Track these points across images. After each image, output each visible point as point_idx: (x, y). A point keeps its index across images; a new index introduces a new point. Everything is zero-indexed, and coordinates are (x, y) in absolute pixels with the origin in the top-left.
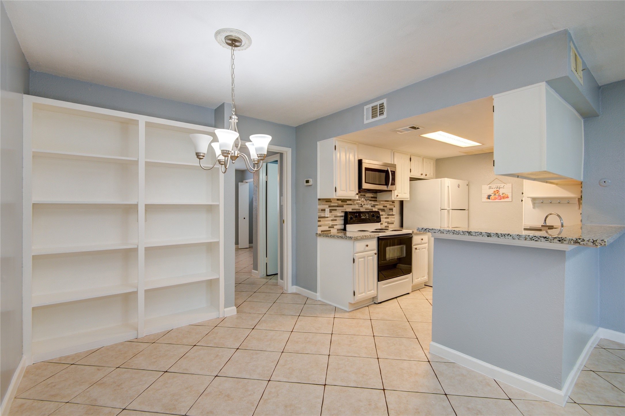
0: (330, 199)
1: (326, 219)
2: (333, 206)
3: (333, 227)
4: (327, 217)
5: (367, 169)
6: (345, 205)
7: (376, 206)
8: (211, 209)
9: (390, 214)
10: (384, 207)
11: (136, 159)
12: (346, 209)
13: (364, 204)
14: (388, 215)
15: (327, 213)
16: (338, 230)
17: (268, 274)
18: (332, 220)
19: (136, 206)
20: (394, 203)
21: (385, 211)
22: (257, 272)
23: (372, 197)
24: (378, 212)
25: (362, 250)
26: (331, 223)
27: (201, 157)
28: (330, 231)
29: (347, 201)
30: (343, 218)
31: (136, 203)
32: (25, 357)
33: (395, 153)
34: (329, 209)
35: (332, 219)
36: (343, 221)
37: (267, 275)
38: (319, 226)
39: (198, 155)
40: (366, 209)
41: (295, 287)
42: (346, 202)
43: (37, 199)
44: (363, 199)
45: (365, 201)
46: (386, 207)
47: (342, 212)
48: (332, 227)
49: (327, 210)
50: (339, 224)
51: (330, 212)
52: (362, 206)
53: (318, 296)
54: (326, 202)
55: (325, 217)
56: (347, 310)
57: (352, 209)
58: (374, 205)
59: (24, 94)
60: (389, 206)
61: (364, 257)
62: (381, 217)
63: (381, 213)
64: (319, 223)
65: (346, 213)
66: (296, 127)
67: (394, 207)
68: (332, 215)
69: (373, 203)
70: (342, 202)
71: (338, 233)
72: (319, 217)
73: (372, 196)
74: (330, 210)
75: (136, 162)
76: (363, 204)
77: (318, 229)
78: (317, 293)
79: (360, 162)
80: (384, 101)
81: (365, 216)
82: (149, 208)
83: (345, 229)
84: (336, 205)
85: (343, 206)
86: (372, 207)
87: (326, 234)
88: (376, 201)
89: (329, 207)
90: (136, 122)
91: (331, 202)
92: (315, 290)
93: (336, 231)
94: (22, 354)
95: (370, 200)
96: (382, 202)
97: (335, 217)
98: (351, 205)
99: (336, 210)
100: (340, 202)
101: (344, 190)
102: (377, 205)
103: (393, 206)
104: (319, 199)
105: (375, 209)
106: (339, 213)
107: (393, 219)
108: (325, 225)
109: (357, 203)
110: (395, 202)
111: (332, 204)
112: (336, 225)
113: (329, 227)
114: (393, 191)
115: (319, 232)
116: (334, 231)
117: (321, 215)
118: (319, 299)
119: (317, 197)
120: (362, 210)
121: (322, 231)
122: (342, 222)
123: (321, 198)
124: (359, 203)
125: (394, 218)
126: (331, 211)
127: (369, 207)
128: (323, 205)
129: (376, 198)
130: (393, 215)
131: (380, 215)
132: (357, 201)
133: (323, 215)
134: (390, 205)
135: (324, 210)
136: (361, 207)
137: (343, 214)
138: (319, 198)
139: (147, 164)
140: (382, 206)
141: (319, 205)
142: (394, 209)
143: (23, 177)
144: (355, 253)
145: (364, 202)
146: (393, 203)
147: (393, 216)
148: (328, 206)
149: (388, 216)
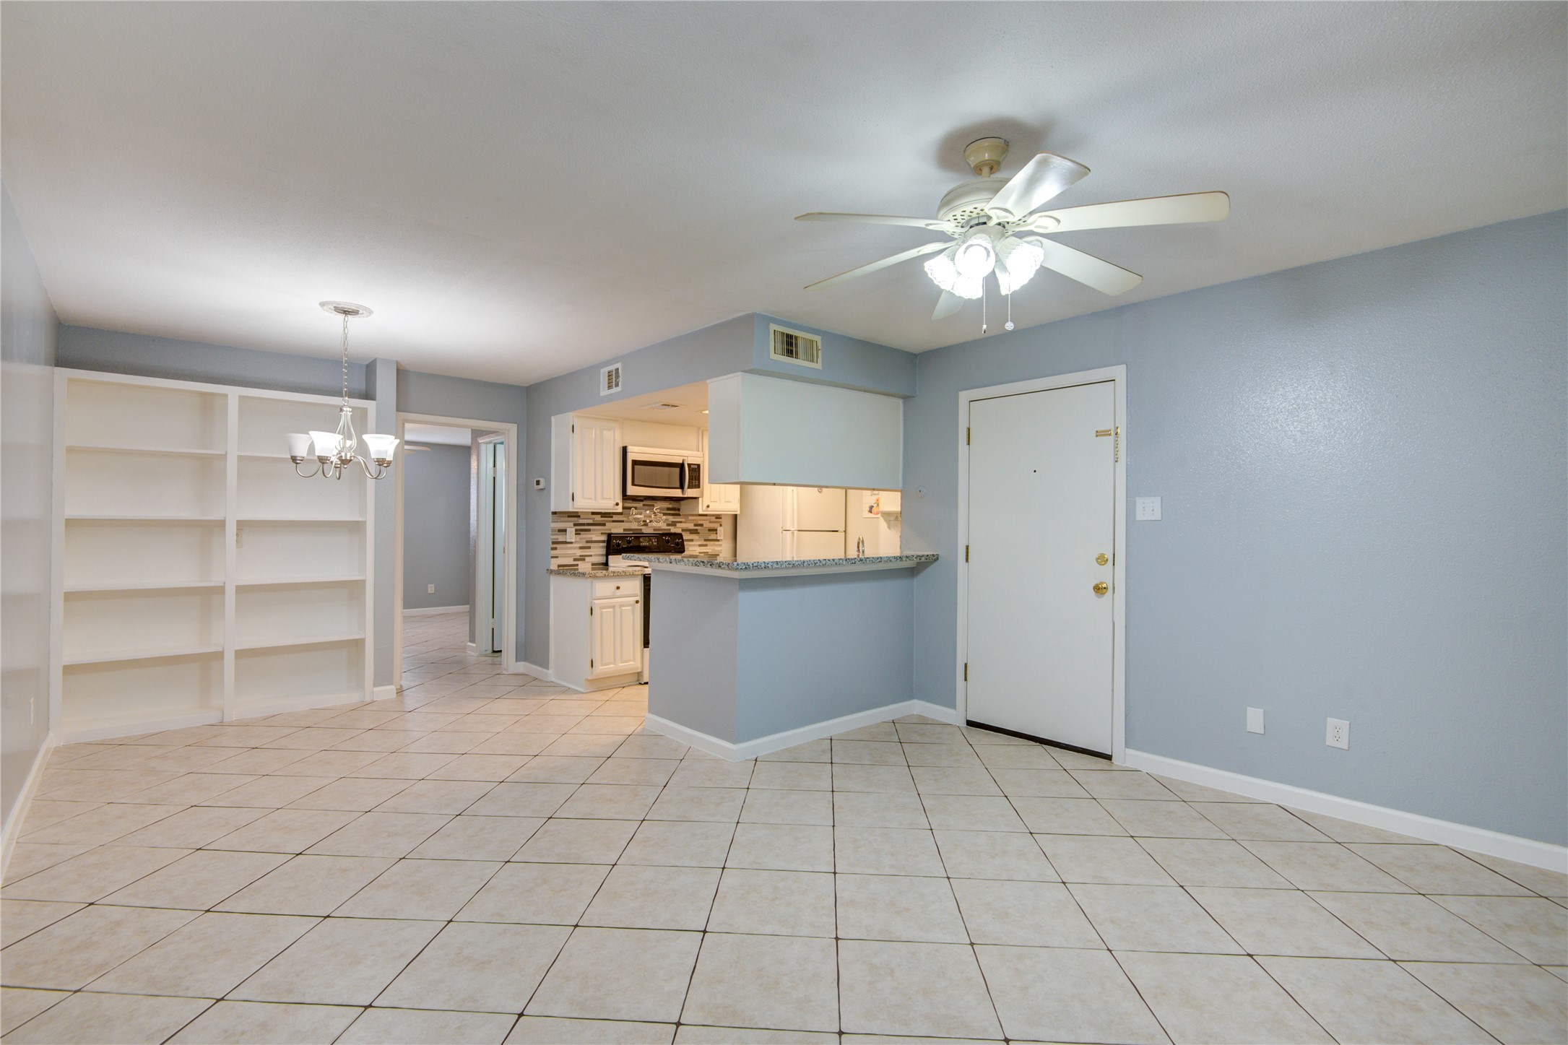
0: (577, 512)
1: (569, 545)
2: (583, 524)
3: (584, 560)
4: (571, 543)
5: (635, 463)
6: (609, 521)
7: (678, 525)
8: (355, 528)
9: (710, 538)
10: (695, 525)
11: (224, 453)
12: (610, 530)
13: (651, 521)
14: (705, 540)
15: (571, 535)
16: (593, 564)
17: (495, 649)
18: (581, 548)
19: (221, 524)
20: (721, 518)
21: (699, 533)
22: (474, 645)
23: (668, 509)
24: (680, 536)
25: (609, 594)
26: (579, 553)
27: (298, 462)
28: (577, 565)
29: (614, 516)
30: (605, 544)
31: (223, 519)
32: (51, 734)
33: (705, 432)
34: (573, 530)
35: (581, 545)
36: (605, 549)
37: (494, 652)
38: (552, 557)
39: (294, 459)
40: (654, 530)
41: (522, 663)
42: (612, 517)
43: (72, 511)
44: (648, 512)
45: (653, 516)
46: (702, 525)
47: (602, 534)
48: (582, 558)
49: (571, 531)
50: (595, 555)
51: (576, 534)
52: (646, 525)
53: (551, 674)
54: (569, 517)
55: (566, 543)
56: (582, 690)
57: (624, 530)
58: (672, 522)
59: (56, 366)
60: (707, 525)
61: (613, 607)
62: (685, 543)
63: (686, 536)
64: (554, 552)
65: (609, 535)
66: (527, 387)
67: (721, 525)
68: (580, 539)
69: (671, 519)
70: (602, 517)
71: (593, 569)
72: (553, 543)
73: (670, 506)
74: (576, 530)
75: (224, 457)
76: (648, 521)
77: (552, 562)
78: (548, 669)
79: (625, 450)
80: (619, 365)
81: (648, 542)
82: (242, 525)
83: (606, 564)
84: (591, 521)
85: (604, 525)
86: (668, 525)
87: (568, 570)
88: (679, 515)
89: (575, 525)
90: (226, 396)
91: (579, 516)
92: (545, 664)
93: (590, 566)
94: (49, 729)
95: (665, 514)
96: (690, 518)
97: (587, 542)
98: (623, 521)
99: (589, 530)
100: (598, 518)
101: (591, 499)
102: (681, 522)
103: (719, 524)
104: (554, 513)
105: (673, 530)
106: (598, 535)
107: (717, 548)
108: (565, 556)
109: (634, 519)
110: (723, 517)
111: (581, 521)
112: (591, 556)
113: (575, 560)
114: (700, 499)
115: (554, 567)
116: (584, 567)
117: (557, 539)
118: (553, 679)
119: (550, 508)
120: (646, 530)
121: (559, 566)
122: (603, 551)
123: (557, 511)
124: (639, 519)
125: (720, 545)
126: (578, 532)
127: (664, 526)
128: (561, 522)
129: (679, 510)
130: (718, 540)
131: (683, 540)
132: (636, 516)
133: (561, 538)
134: (710, 522)
135: (565, 531)
136: (644, 525)
137: (604, 538)
138: (554, 511)
139: (240, 458)
140: (693, 525)
141: (553, 522)
142: (720, 530)
143: (52, 483)
144: (594, 598)
145: (651, 517)
146: (716, 518)
147: (717, 543)
148: (572, 524)
149: (706, 543)
